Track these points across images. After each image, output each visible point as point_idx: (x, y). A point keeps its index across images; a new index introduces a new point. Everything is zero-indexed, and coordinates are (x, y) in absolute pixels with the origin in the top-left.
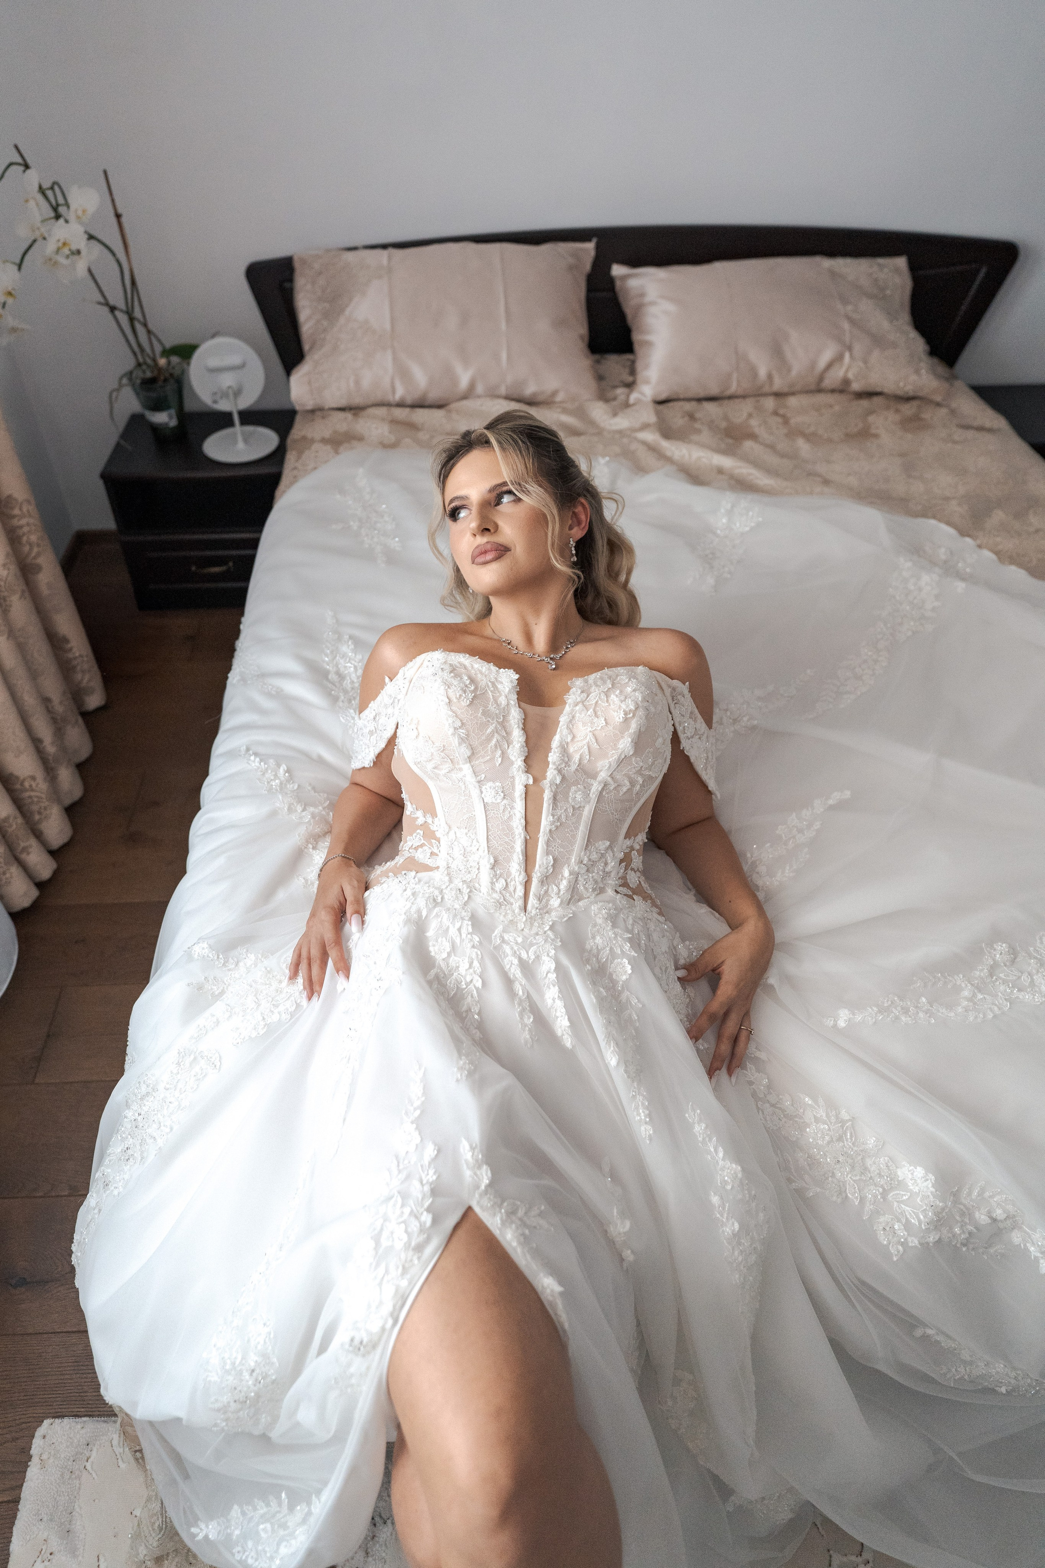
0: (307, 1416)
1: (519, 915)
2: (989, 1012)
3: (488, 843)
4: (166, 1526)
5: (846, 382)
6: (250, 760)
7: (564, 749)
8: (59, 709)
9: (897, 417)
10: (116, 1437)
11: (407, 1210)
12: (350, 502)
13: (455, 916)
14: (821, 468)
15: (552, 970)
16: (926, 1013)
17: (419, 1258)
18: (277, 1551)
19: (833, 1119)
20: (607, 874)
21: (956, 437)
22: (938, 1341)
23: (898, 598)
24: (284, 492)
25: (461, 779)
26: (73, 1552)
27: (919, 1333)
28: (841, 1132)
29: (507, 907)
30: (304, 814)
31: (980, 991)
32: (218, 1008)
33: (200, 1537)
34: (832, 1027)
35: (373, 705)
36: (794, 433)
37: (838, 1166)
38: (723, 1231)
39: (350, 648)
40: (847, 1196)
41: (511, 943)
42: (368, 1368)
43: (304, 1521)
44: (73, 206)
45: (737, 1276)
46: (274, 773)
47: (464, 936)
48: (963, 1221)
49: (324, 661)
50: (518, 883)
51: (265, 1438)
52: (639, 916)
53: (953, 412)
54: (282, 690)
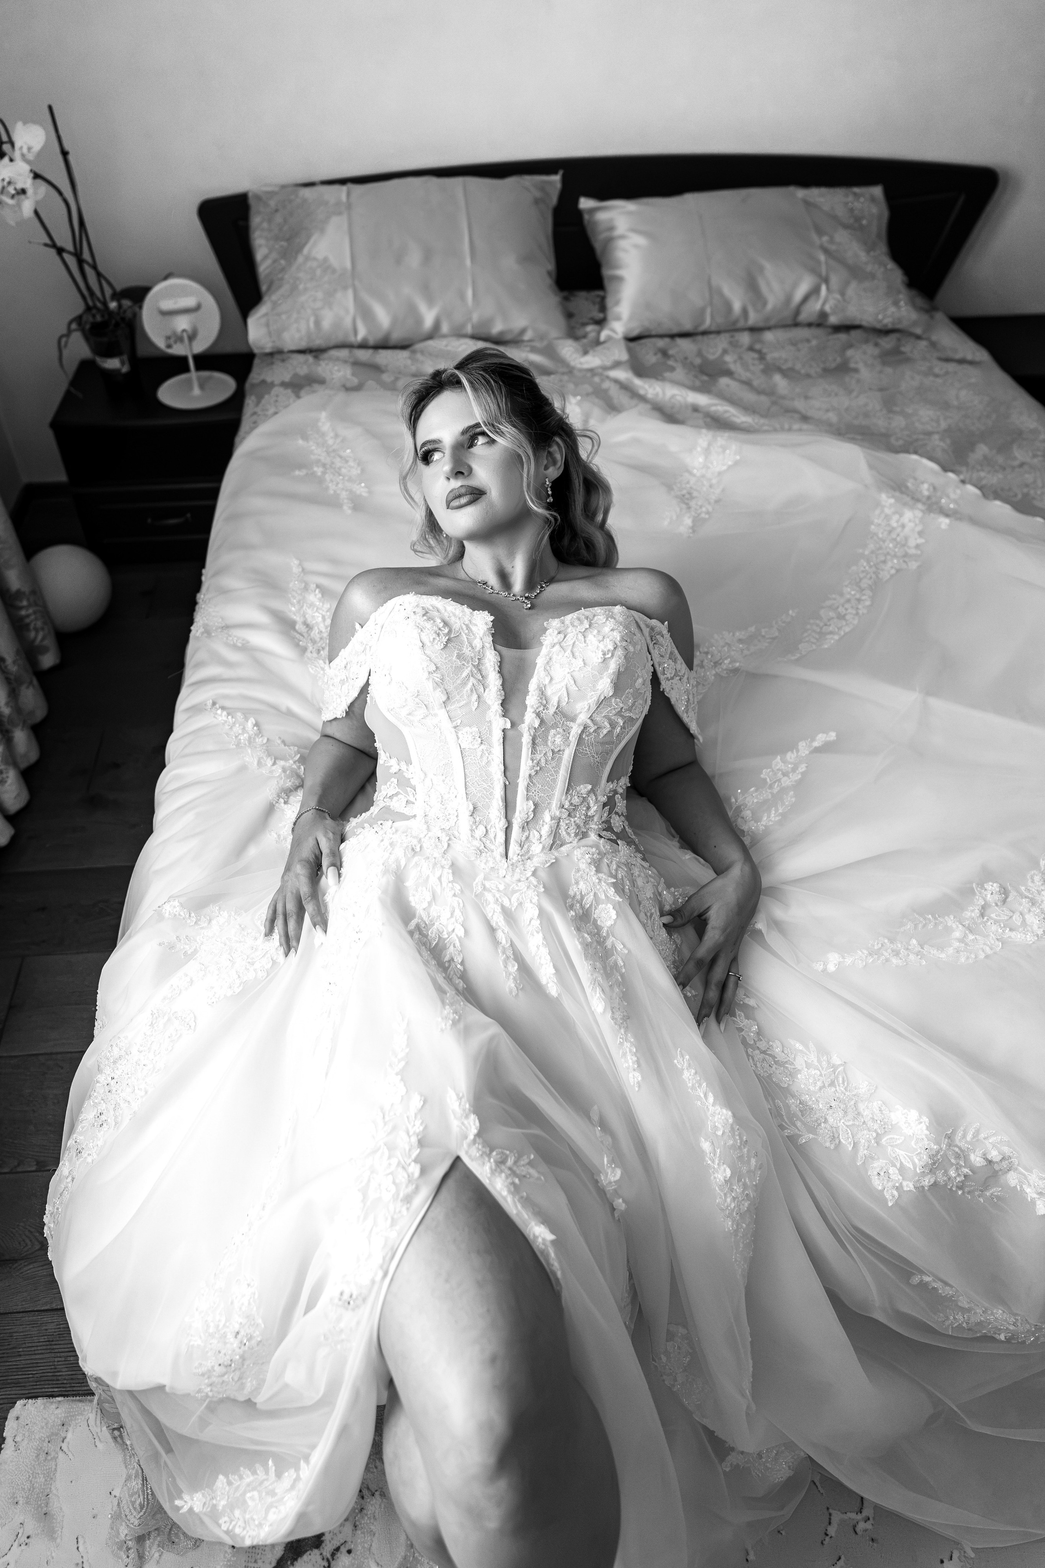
0: (294, 1376)
1: (500, 861)
2: (981, 952)
3: (466, 789)
4: (148, 1504)
5: (823, 315)
6: (216, 714)
7: (542, 693)
8: (13, 668)
9: (876, 351)
10: (92, 1416)
11: (394, 1161)
12: (313, 448)
13: (435, 864)
14: (799, 405)
15: (536, 917)
16: (917, 955)
17: (408, 1209)
18: (265, 1518)
19: (825, 1064)
20: (588, 819)
21: (937, 370)
22: (935, 1288)
23: (880, 536)
24: (244, 438)
25: (437, 725)
26: (51, 1534)
27: (916, 1280)
28: (832, 1077)
29: (488, 854)
30: (274, 768)
31: (971, 932)
32: (192, 968)
33: (185, 1509)
34: (822, 971)
35: (343, 653)
36: (770, 369)
37: (831, 1112)
38: (715, 1178)
39: (318, 596)
40: (840, 1141)
41: (493, 891)
42: (358, 1323)
43: (293, 1487)
44: (18, 144)
45: (730, 1223)
46: (242, 727)
47: (444, 884)
48: (958, 1164)
49: (291, 611)
50: (498, 830)
51: (249, 1403)
52: (623, 861)
53: (933, 345)
54: (248, 642)
